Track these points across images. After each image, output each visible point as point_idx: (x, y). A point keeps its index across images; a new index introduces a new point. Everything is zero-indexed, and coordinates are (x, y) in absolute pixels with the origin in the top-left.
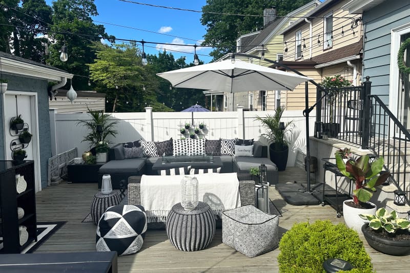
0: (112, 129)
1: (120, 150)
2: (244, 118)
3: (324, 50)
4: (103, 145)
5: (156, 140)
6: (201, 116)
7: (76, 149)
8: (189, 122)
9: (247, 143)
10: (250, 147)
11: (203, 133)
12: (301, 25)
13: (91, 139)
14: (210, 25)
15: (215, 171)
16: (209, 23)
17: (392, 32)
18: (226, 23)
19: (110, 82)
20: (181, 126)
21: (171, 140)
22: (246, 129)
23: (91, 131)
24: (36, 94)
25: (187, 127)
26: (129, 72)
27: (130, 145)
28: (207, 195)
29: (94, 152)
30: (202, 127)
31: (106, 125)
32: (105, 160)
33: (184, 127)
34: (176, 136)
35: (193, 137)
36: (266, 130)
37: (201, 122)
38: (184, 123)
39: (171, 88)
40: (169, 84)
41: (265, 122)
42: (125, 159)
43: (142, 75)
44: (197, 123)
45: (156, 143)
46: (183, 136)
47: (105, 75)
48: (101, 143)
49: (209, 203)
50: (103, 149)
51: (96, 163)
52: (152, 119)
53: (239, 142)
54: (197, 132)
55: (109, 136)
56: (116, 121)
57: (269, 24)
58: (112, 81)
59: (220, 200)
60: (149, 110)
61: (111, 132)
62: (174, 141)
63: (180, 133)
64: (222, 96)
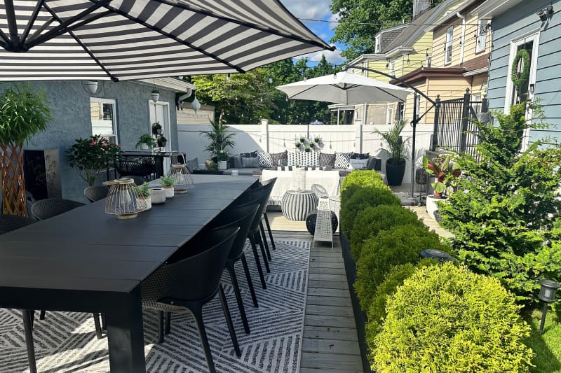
0: (230, 140)
1: (239, 160)
2: (361, 132)
3: (476, 54)
4: (224, 154)
5: (271, 152)
6: (317, 130)
7: (196, 159)
8: (304, 135)
9: (362, 156)
10: (365, 161)
11: (318, 147)
12: (453, 20)
13: (212, 149)
14: (343, 13)
15: (321, 169)
16: (341, 10)
17: (511, 42)
18: (365, 10)
19: (215, 93)
20: (296, 139)
21: (286, 152)
22: (363, 142)
23: (211, 141)
24: (168, 103)
25: (302, 140)
26: (238, 81)
27: (248, 155)
28: (315, 186)
29: (215, 160)
30: (317, 140)
31: (225, 136)
32: (225, 168)
33: (299, 141)
34: (291, 149)
35: (308, 150)
36: (386, 146)
37: (316, 135)
38: (299, 136)
39: (287, 100)
40: (285, 96)
41: (385, 137)
42: (243, 168)
43: (253, 85)
44: (313, 136)
45: (271, 155)
46: (298, 150)
47: (210, 84)
48: (222, 151)
49: (316, 192)
50: (224, 157)
51: (217, 169)
52: (268, 132)
53: (354, 156)
54: (312, 146)
55: (228, 147)
56: (235, 132)
57: (421, 13)
58: (218, 92)
59: (325, 190)
60: (264, 122)
61: (230, 143)
62: (288, 153)
63: (295, 147)
64: (353, 111)
